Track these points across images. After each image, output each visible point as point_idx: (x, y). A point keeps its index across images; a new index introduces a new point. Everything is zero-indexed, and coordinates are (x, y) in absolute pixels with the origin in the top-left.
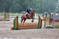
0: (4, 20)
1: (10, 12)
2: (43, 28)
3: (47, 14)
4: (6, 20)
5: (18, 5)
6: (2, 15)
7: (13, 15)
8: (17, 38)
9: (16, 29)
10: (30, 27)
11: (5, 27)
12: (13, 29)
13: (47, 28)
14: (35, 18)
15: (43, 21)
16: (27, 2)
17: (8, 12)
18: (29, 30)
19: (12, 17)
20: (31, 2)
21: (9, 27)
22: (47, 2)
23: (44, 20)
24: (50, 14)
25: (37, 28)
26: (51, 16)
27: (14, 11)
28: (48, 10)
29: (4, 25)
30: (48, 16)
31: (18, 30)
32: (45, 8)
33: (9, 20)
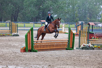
0: (9, 35)
1: (20, 21)
2: (77, 48)
3: (84, 25)
4: (13, 34)
5: (33, 8)
6: (6, 26)
7: (25, 27)
8: (31, 67)
9: (30, 51)
10: (54, 48)
11: (10, 46)
12: (25, 50)
13: (83, 48)
14: (63, 31)
15: (75, 37)
16: (48, 3)
17: (16, 21)
18: (53, 51)
19: (23, 29)
20: (56, 3)
21: (17, 47)
22: (83, 4)
23: (77, 34)
24: (89, 24)
25: (67, 49)
26: (91, 28)
27: (26, 20)
28: (85, 17)
29: (9, 43)
30: (85, 27)
31: (32, 53)
32: (80, 14)
33: (17, 35)
